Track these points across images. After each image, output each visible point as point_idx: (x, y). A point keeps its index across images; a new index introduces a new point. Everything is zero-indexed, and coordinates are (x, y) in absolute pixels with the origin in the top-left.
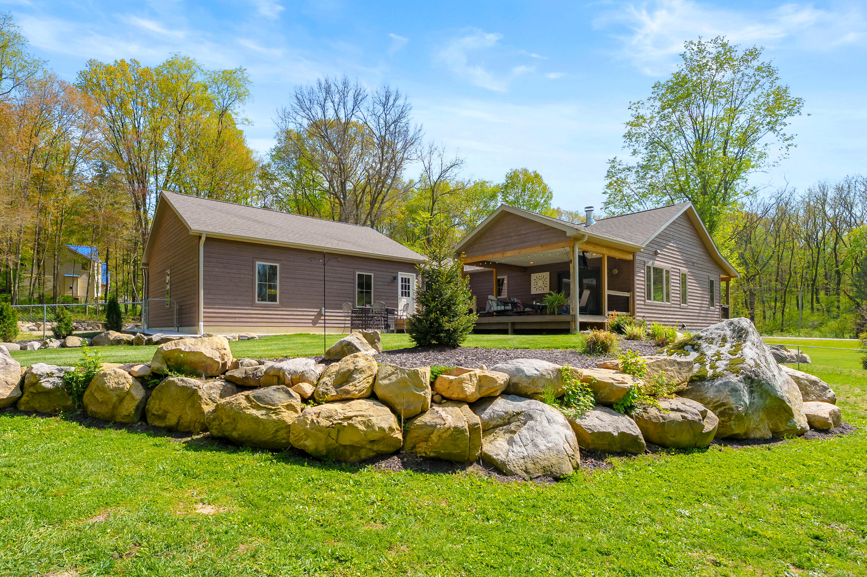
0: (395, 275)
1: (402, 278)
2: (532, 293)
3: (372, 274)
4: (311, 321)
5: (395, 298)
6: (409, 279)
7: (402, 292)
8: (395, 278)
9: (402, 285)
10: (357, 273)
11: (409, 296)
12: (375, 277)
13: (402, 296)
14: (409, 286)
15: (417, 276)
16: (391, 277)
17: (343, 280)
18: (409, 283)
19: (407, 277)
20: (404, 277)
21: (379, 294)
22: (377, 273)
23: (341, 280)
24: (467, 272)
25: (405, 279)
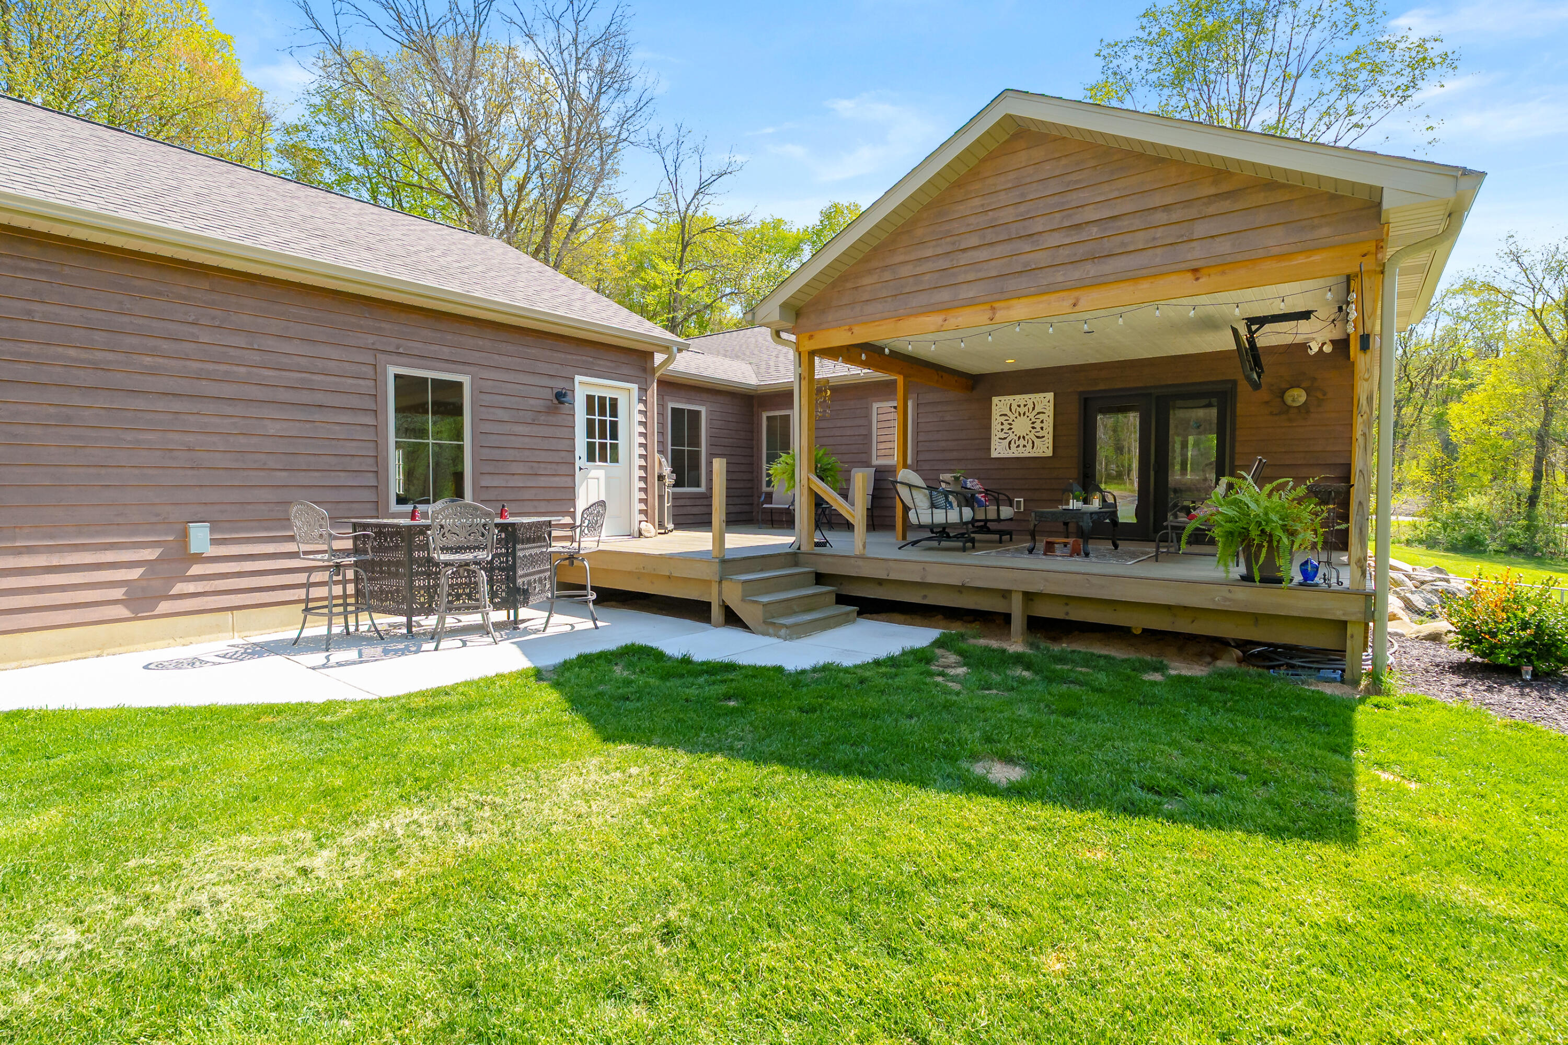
0: (559, 385)
1: (590, 399)
2: (994, 455)
3: (466, 380)
4: (118, 593)
5: (563, 469)
6: (614, 403)
7: (591, 446)
8: (562, 397)
9: (590, 423)
10: (392, 370)
11: (615, 459)
12: (478, 391)
13: (591, 458)
14: (614, 425)
15: (643, 390)
16: (549, 395)
17: (319, 398)
18: (614, 413)
19: (608, 394)
20: (597, 393)
21: (496, 454)
22: (486, 374)
23: (305, 397)
24: (827, 380)
25: (602, 400)
